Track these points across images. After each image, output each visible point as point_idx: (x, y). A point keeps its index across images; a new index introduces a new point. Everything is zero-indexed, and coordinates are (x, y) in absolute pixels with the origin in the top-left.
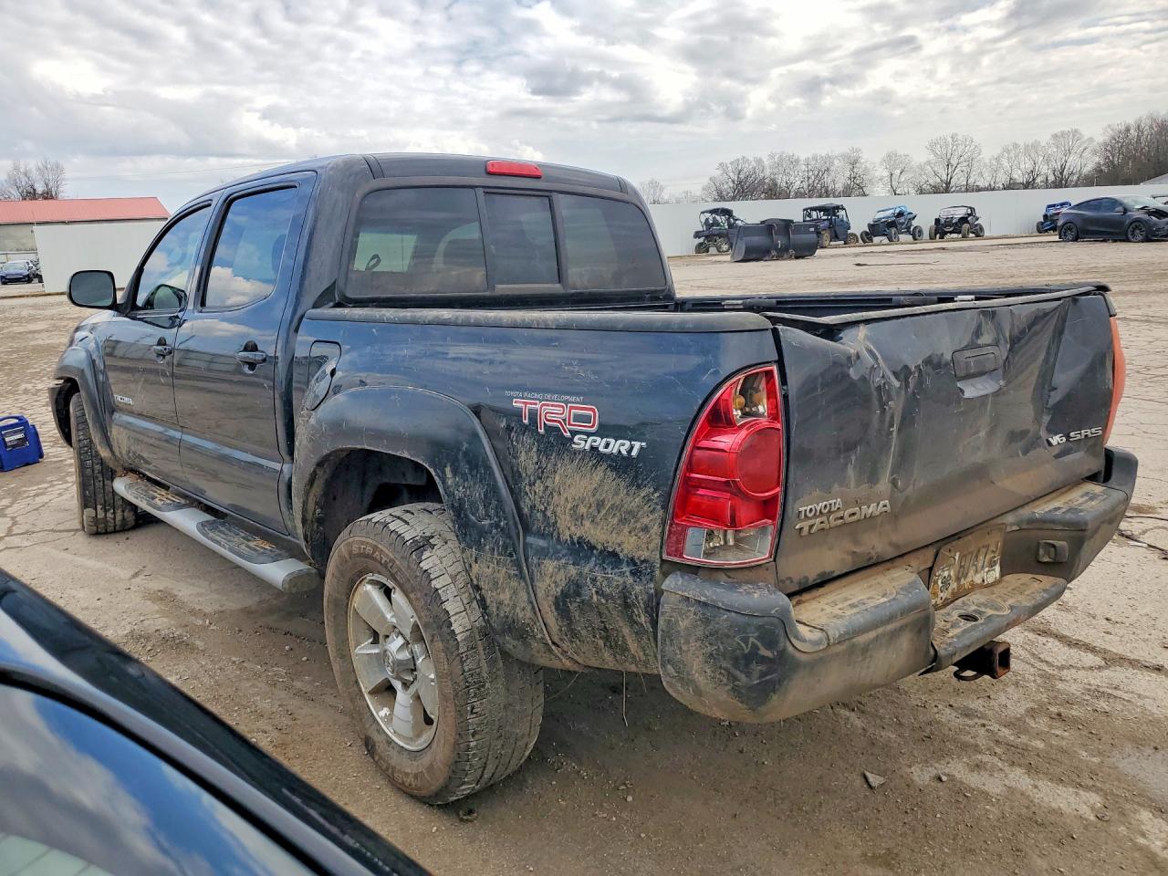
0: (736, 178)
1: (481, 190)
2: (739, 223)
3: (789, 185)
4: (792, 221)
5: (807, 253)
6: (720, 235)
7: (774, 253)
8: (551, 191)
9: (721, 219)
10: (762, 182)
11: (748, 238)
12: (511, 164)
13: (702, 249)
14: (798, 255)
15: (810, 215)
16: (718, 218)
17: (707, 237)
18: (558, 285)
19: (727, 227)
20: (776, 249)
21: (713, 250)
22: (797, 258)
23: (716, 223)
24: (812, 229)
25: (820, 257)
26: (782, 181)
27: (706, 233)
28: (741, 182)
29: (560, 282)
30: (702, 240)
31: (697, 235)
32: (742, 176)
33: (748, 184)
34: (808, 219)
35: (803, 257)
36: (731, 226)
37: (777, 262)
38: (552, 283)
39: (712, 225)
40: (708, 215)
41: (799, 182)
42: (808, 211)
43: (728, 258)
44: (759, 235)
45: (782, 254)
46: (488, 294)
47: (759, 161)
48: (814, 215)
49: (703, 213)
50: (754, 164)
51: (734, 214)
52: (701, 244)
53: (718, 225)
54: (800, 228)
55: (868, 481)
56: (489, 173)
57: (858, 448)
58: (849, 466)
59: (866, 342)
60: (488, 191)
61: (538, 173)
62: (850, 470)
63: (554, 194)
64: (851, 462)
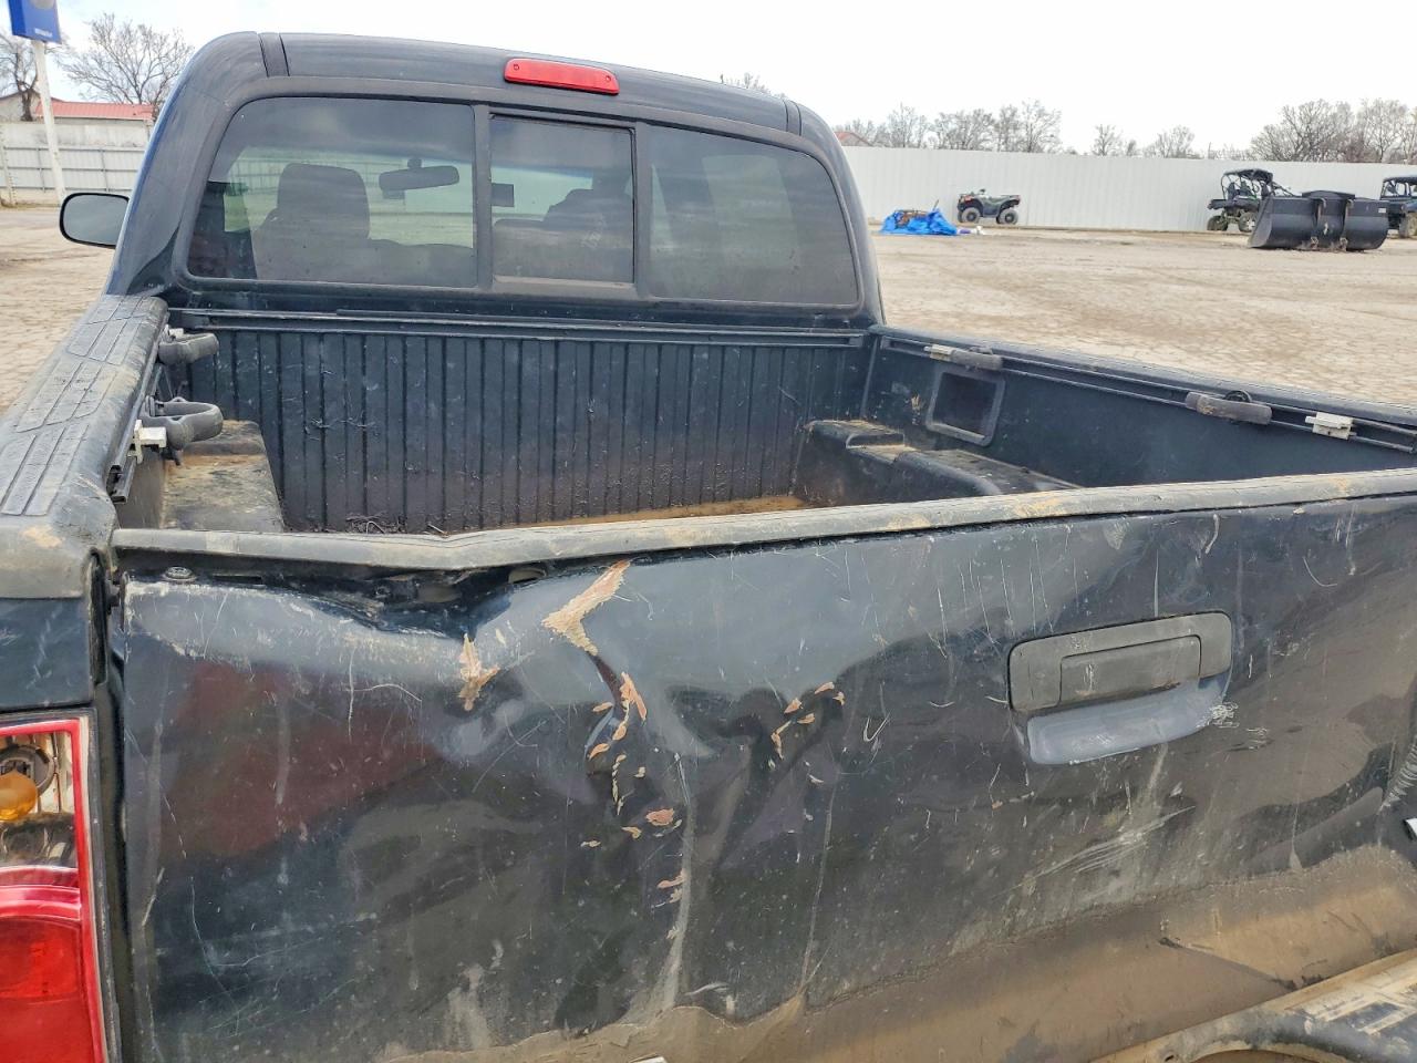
0: (1304, 129)
1: (487, 108)
2: (1279, 192)
3: (1383, 142)
4: (1353, 197)
5: (1368, 245)
6: (1247, 208)
7: (1314, 240)
8: (634, 120)
9: (1255, 186)
10: (1341, 138)
11: (1278, 216)
12: (557, 67)
13: (1217, 225)
14: (1352, 245)
15: (1393, 189)
16: (1248, 183)
17: (1227, 208)
18: (628, 286)
19: (1260, 197)
20: (1320, 235)
21: (1233, 227)
22: (1350, 250)
23: (1245, 191)
24: (1383, 211)
25: (1390, 252)
26: (1372, 137)
27: (1227, 204)
28: (1310, 135)
29: (633, 282)
30: (1219, 212)
31: (1214, 204)
32: (1314, 127)
33: (1321, 137)
34: (1389, 194)
35: (1360, 250)
36: (1265, 194)
37: (1319, 253)
38: (615, 279)
39: (1239, 192)
40: (1234, 178)
41: (1399, 140)
42: (1392, 183)
43: (1244, 240)
44: (1297, 213)
45: (1327, 241)
46: (476, 290)
47: (1344, 108)
48: (1401, 189)
49: (1228, 174)
50: (1335, 110)
51: (1274, 180)
52: (1218, 218)
53: (1247, 192)
54: (1368, 207)
55: (559, 1023)
56: (509, 81)
57: (499, 948)
58: (455, 997)
59: (581, 631)
60: (503, 113)
61: (610, 86)
62: (462, 1007)
63: (639, 126)
64: (466, 988)
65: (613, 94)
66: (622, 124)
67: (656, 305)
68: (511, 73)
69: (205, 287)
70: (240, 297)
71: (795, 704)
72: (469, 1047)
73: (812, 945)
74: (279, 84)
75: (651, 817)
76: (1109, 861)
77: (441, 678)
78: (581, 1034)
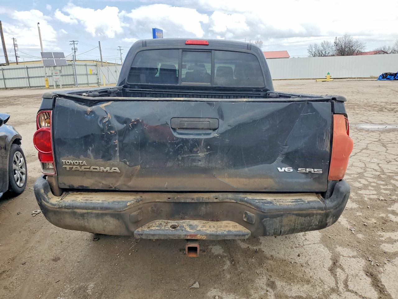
1: (181, 50)
18: (209, 84)
29: (210, 82)
38: (206, 82)
46: (178, 85)
55: (102, 158)
56: (186, 44)
57: (93, 145)
58: (88, 150)
59: (104, 108)
60: (185, 50)
61: (207, 44)
62: (89, 152)
63: (213, 51)
64: (90, 150)
65: (207, 45)
66: (210, 51)
67: (215, 87)
68: (187, 43)
69: (130, 85)
70: (136, 87)
71: (133, 121)
72: (91, 159)
73: (140, 157)
74: (145, 48)
75: (111, 131)
76: (197, 158)
77: (85, 110)
78: (105, 161)
